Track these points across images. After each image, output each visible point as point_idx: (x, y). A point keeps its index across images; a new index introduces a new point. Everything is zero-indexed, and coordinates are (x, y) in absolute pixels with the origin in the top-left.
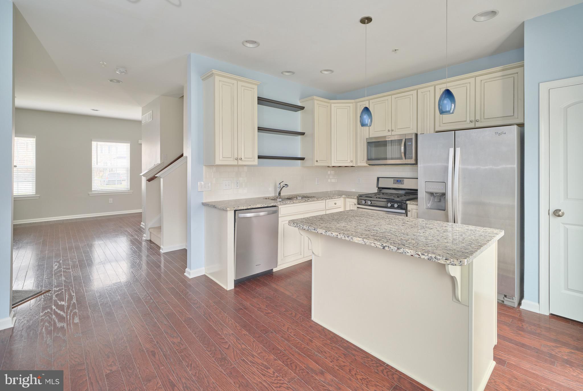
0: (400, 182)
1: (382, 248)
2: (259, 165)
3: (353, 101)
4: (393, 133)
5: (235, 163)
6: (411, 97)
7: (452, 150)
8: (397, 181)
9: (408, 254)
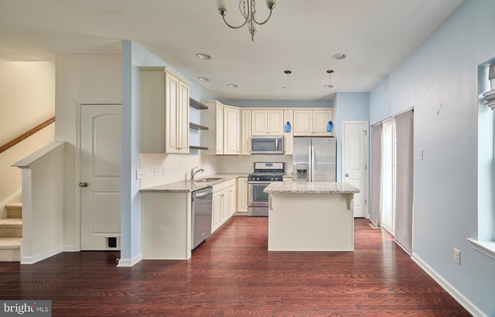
0: (270, 165)
1: (330, 192)
2: (191, 153)
3: (239, 108)
4: (269, 134)
5: (177, 151)
6: (280, 113)
7: (310, 147)
8: (268, 164)
9: (342, 193)
